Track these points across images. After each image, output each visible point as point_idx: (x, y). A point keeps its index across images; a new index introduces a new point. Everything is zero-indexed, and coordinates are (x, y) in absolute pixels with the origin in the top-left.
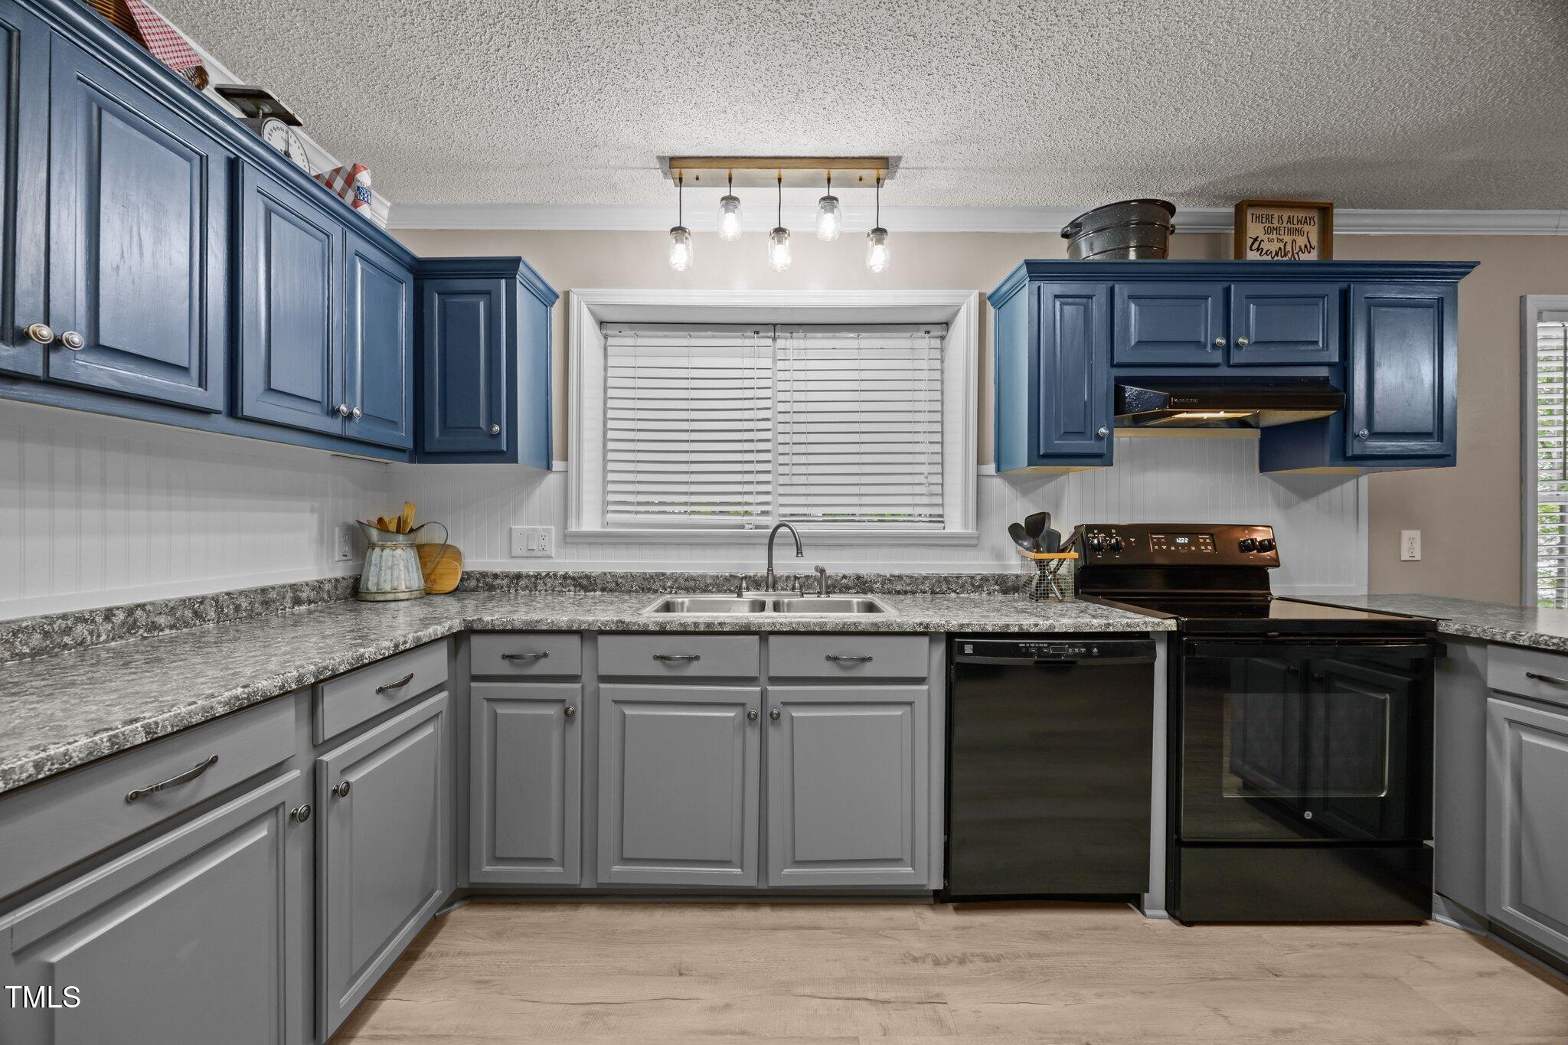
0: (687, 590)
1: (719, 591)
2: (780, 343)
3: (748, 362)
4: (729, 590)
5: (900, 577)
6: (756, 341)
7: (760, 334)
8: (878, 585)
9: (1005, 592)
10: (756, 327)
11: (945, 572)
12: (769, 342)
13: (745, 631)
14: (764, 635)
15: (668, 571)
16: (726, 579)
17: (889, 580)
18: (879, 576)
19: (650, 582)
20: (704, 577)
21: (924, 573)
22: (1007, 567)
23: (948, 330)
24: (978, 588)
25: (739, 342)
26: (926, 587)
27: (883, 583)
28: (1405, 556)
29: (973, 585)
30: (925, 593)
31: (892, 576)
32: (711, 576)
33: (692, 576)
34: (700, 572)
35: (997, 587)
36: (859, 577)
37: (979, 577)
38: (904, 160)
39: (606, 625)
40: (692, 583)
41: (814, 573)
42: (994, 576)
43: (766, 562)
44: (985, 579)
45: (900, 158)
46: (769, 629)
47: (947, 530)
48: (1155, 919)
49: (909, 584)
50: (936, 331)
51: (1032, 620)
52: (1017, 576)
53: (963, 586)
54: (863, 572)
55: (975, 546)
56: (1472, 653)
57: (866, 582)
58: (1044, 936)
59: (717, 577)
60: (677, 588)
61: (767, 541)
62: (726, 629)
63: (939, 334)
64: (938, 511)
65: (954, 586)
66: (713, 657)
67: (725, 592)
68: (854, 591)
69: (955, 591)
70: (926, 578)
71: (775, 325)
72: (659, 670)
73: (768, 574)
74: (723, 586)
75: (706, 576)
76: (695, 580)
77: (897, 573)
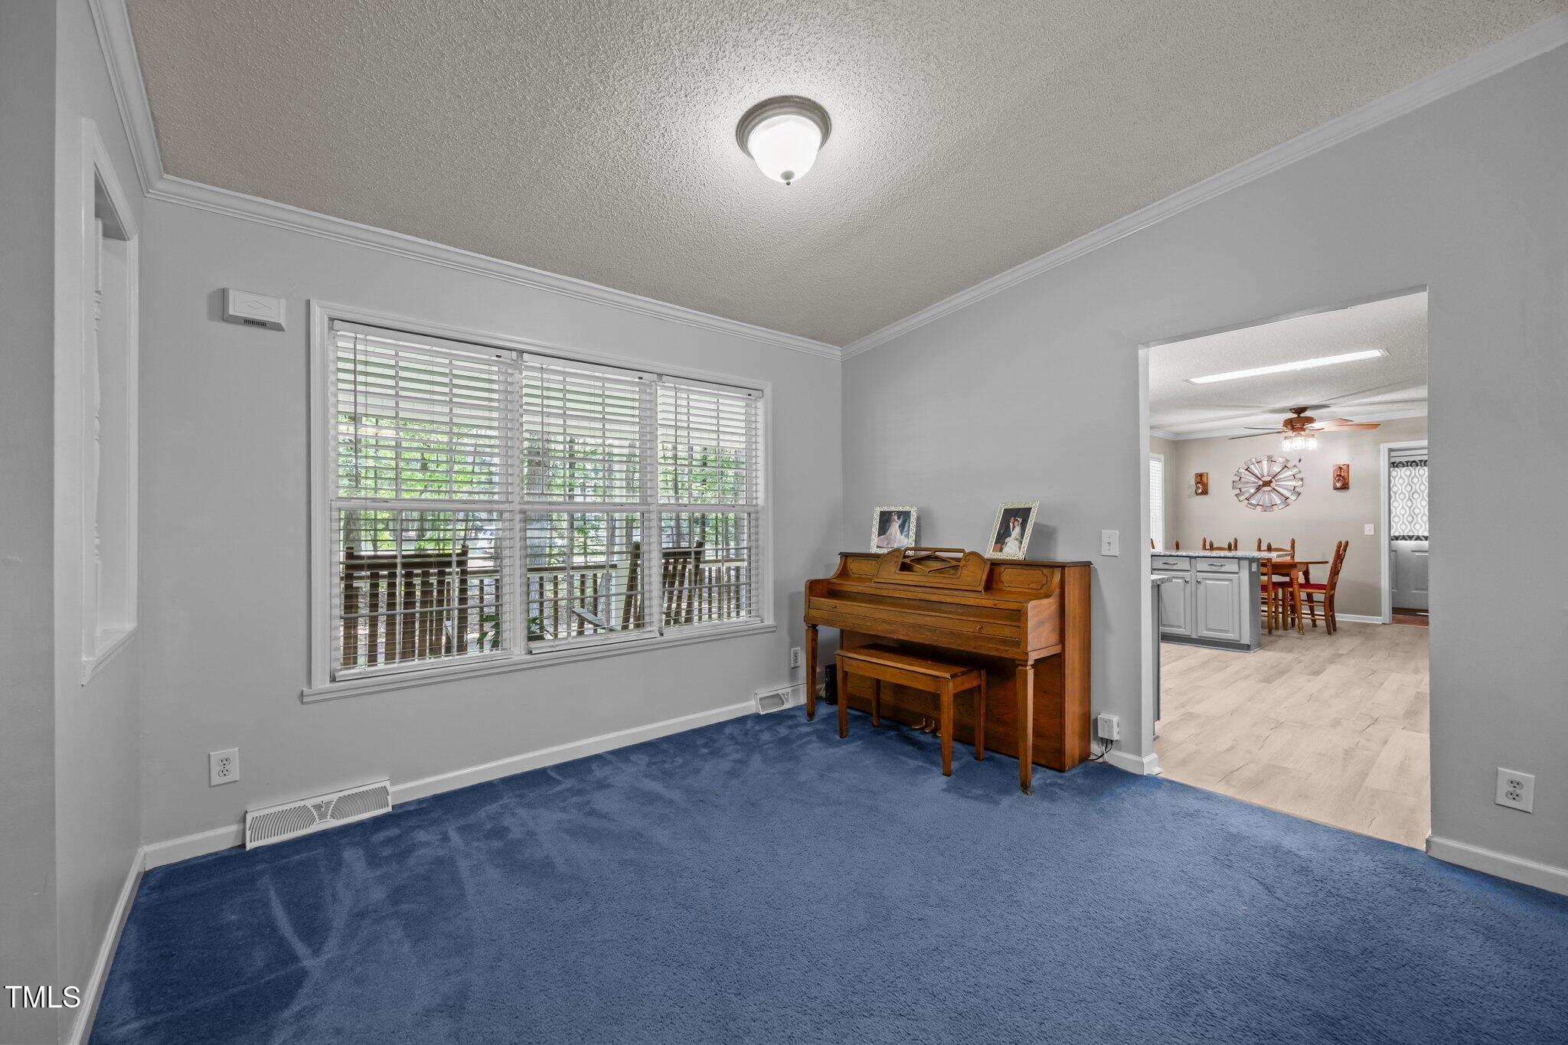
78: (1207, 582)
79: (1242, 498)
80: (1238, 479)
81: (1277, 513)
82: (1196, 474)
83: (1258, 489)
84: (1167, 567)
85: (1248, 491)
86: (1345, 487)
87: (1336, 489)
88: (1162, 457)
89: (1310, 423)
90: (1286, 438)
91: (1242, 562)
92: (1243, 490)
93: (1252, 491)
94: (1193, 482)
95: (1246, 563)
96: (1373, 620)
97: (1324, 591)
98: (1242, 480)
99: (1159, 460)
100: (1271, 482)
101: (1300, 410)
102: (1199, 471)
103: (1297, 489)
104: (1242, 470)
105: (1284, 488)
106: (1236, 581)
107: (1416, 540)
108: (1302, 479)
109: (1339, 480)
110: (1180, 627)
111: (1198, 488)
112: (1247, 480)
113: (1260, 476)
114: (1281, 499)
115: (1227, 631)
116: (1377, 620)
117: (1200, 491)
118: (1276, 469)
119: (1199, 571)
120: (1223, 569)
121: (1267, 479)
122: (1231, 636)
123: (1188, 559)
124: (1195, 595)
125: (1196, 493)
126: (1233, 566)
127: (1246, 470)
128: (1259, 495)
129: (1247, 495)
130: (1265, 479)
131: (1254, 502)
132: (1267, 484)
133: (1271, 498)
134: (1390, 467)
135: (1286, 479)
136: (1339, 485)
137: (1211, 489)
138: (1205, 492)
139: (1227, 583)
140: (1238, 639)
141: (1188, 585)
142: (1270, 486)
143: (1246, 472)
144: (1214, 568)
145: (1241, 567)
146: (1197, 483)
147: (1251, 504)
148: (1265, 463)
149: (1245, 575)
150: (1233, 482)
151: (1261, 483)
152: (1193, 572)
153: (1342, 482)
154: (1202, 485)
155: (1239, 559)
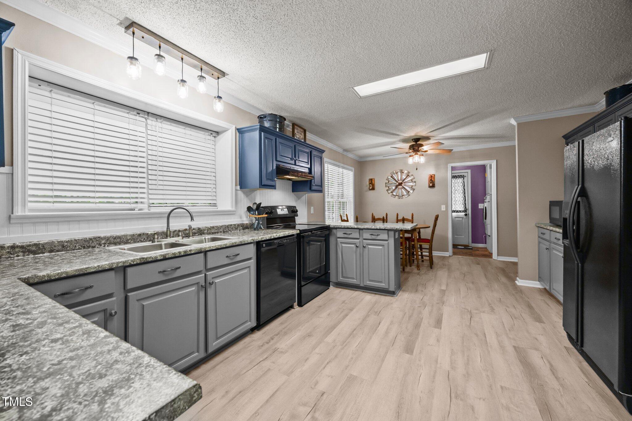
0: (115, 244)
1: (135, 242)
2: (149, 122)
3: (132, 127)
4: (140, 241)
5: (213, 227)
6: (138, 118)
7: (140, 115)
8: (206, 231)
9: (243, 229)
10: (139, 111)
11: (227, 224)
12: (144, 120)
13: (199, 252)
14: (205, 252)
15: (102, 235)
16: (140, 235)
17: (210, 229)
18: (206, 227)
19: (89, 242)
20: (126, 236)
21: (221, 225)
22: (243, 221)
23: (218, 135)
24: (236, 229)
25: (127, 115)
26: (221, 230)
27: (208, 230)
28: (312, 213)
29: (235, 228)
30: (221, 232)
31: (211, 227)
32: (130, 235)
33: (119, 236)
34: (123, 233)
35: (241, 228)
36: (199, 229)
37: (237, 225)
38: (228, 76)
39: (134, 261)
40: (119, 240)
41: (188, 228)
42: (241, 224)
43: (166, 225)
44: (238, 225)
45: (228, 75)
46: (208, 249)
47: (219, 209)
48: (297, 308)
49: (216, 230)
50: (214, 134)
51: (270, 236)
52: (247, 224)
53: (232, 229)
54: (200, 226)
55: (234, 214)
56: (334, 231)
57: (202, 230)
58: (282, 324)
59: (134, 235)
60: (108, 244)
61: (167, 215)
62: (192, 252)
63: (215, 135)
64: (214, 202)
65: (230, 229)
66: (187, 266)
67: (138, 242)
68: (197, 234)
69: (230, 231)
70: (222, 226)
71: (148, 113)
72: (162, 278)
73: (167, 230)
74: (137, 239)
75: (127, 235)
76: (120, 238)
77: (212, 226)
78: (370, 247)
79: (389, 192)
80: (388, 181)
81: (406, 199)
82: (369, 179)
83: (397, 187)
84: (346, 236)
85: (392, 188)
86: (433, 186)
87: (430, 187)
88: (353, 169)
89: (421, 147)
90: (410, 156)
91: (390, 232)
92: (390, 187)
93: (394, 188)
94: (368, 183)
95: (392, 233)
96: (445, 254)
97: (429, 244)
98: (390, 182)
99: (351, 170)
100: (402, 183)
101: (417, 140)
102: (371, 178)
103: (413, 187)
104: (389, 177)
105: (408, 187)
106: (386, 246)
107: (456, 212)
108: (415, 182)
109: (431, 182)
110: (353, 278)
111: (370, 186)
112: (391, 182)
113: (397, 180)
114: (406, 192)
115: (381, 282)
116: (447, 254)
117: (371, 188)
118: (404, 177)
119: (365, 239)
120: (379, 238)
121: (401, 182)
122: (383, 285)
123: (358, 230)
124: (362, 256)
125: (369, 189)
126: (384, 236)
127: (391, 177)
128: (397, 190)
129: (391, 190)
130: (399, 182)
131: (395, 194)
132: (400, 184)
133: (402, 192)
134: (452, 178)
135: (408, 182)
136: (431, 185)
137: (376, 187)
138: (373, 189)
139: (381, 247)
140: (387, 287)
141: (358, 249)
142: (401, 185)
143: (391, 178)
144: (373, 237)
145: (389, 235)
146: (370, 184)
147: (393, 195)
148: (399, 173)
149: (392, 242)
150: (386, 183)
151: (397, 184)
152: (361, 240)
153: (432, 184)
154: (372, 186)
155: (389, 230)
